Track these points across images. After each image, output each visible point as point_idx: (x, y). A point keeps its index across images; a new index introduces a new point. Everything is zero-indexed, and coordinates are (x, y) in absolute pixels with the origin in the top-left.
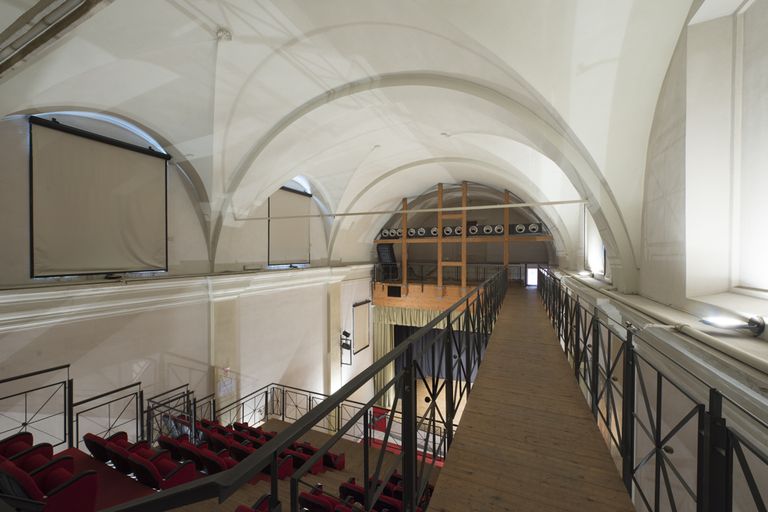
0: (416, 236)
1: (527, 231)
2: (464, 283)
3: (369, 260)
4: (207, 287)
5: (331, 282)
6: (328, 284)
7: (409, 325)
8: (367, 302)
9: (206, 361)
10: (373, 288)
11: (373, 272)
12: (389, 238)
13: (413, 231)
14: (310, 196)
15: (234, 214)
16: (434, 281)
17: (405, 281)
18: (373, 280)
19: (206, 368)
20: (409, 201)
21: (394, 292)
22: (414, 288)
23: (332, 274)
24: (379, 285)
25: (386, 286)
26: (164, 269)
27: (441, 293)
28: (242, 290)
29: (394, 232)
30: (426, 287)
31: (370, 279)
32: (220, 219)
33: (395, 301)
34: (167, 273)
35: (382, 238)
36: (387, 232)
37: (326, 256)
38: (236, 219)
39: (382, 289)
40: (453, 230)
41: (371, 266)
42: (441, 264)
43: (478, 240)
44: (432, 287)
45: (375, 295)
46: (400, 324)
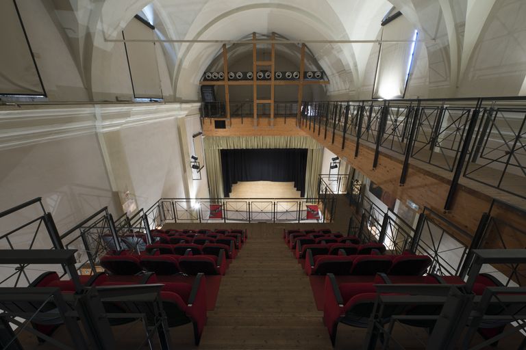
0: (236, 79)
1: (314, 77)
2: (272, 116)
3: (197, 99)
4: (94, 117)
5: (180, 117)
6: (177, 119)
7: (232, 148)
8: (200, 134)
9: (109, 188)
10: (202, 123)
11: (200, 109)
12: (212, 80)
13: (232, 74)
14: (152, 27)
15: (103, 32)
16: (250, 115)
17: (229, 116)
18: (201, 116)
19: (110, 194)
20: (227, 47)
21: (220, 125)
22: (236, 121)
23: (181, 109)
24: (207, 120)
25: (213, 120)
26: (41, 94)
27: (255, 123)
28: (123, 121)
29: (216, 75)
30: (245, 119)
31: (199, 115)
32: (89, 37)
33: (221, 132)
34: (47, 100)
35: (205, 79)
36: (210, 75)
37: (172, 93)
38: (106, 40)
39: (210, 123)
40: (264, 75)
41: (198, 105)
42: (256, 102)
43: (282, 83)
44: (250, 119)
45: (204, 129)
46: (225, 147)
